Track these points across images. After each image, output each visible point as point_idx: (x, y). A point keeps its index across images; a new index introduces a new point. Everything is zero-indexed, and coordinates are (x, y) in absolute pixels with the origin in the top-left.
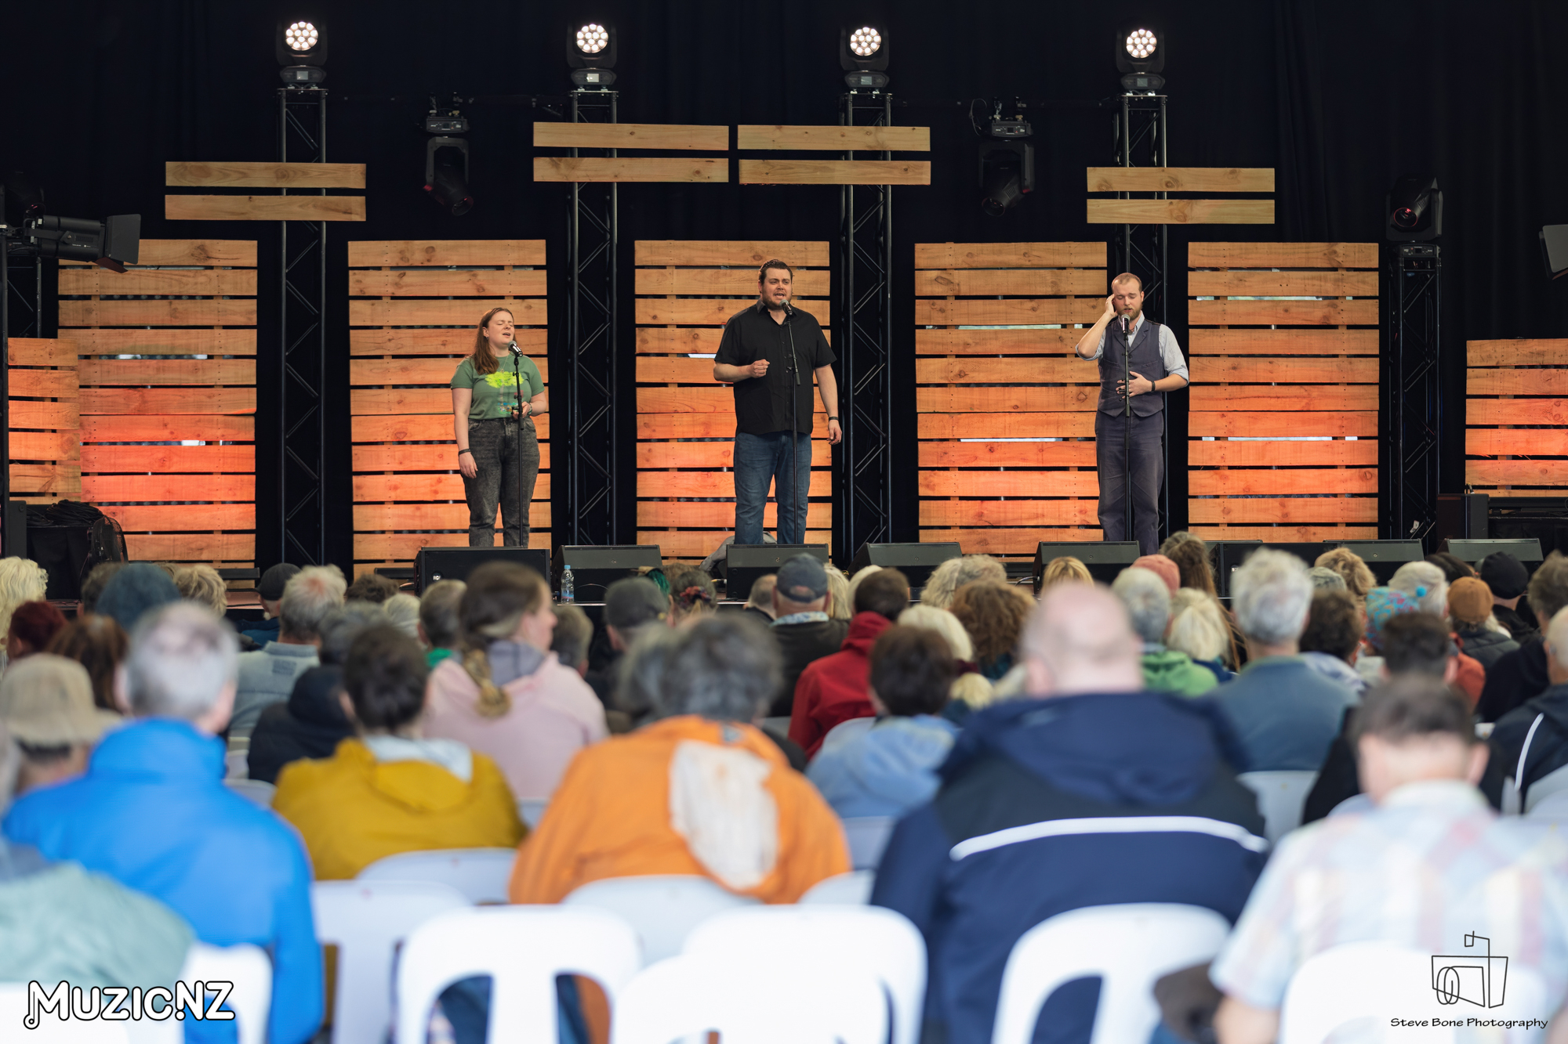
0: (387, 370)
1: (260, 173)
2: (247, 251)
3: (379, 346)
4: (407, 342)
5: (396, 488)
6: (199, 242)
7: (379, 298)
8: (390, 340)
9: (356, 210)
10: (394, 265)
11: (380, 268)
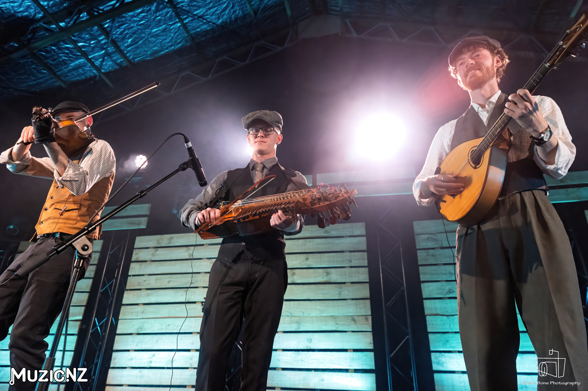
0: (141, 296)
2: (98, 244)
3: (139, 284)
8: (145, 281)
9: (143, 223)
11: (148, 248)
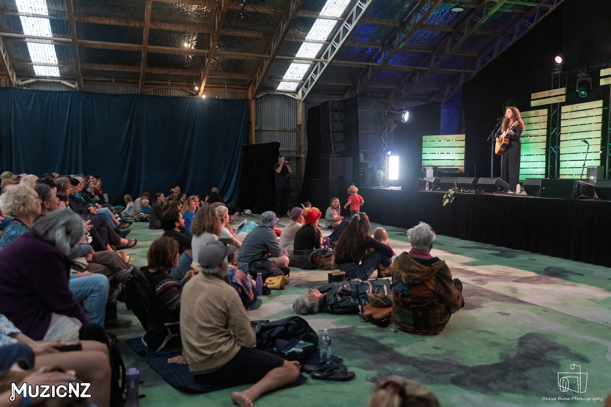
0: (567, 136)
1: (546, 93)
2: (545, 112)
3: (566, 131)
4: (572, 129)
5: (568, 164)
6: (536, 111)
7: (568, 119)
9: (563, 99)
10: (570, 111)
11: (568, 112)
